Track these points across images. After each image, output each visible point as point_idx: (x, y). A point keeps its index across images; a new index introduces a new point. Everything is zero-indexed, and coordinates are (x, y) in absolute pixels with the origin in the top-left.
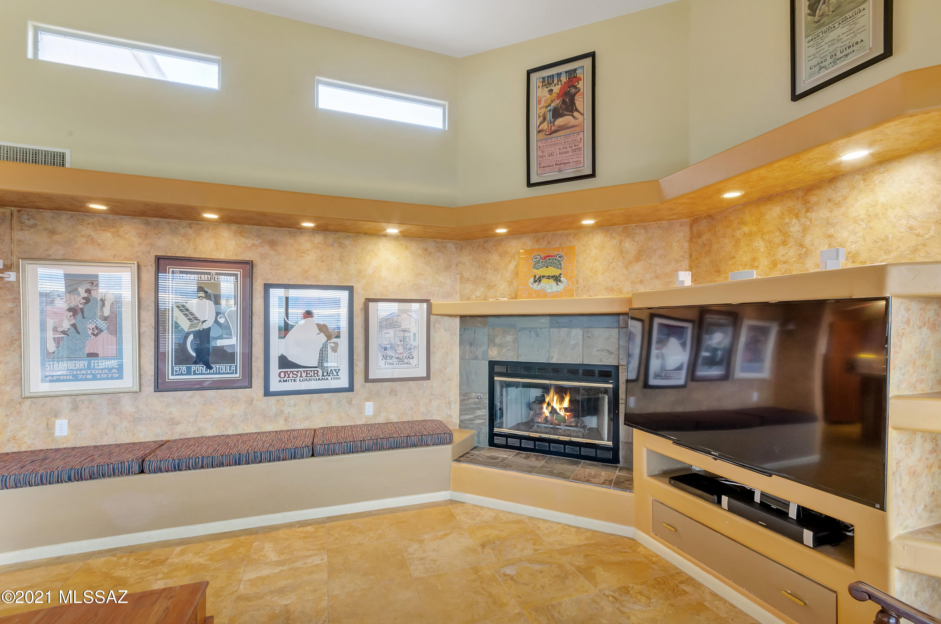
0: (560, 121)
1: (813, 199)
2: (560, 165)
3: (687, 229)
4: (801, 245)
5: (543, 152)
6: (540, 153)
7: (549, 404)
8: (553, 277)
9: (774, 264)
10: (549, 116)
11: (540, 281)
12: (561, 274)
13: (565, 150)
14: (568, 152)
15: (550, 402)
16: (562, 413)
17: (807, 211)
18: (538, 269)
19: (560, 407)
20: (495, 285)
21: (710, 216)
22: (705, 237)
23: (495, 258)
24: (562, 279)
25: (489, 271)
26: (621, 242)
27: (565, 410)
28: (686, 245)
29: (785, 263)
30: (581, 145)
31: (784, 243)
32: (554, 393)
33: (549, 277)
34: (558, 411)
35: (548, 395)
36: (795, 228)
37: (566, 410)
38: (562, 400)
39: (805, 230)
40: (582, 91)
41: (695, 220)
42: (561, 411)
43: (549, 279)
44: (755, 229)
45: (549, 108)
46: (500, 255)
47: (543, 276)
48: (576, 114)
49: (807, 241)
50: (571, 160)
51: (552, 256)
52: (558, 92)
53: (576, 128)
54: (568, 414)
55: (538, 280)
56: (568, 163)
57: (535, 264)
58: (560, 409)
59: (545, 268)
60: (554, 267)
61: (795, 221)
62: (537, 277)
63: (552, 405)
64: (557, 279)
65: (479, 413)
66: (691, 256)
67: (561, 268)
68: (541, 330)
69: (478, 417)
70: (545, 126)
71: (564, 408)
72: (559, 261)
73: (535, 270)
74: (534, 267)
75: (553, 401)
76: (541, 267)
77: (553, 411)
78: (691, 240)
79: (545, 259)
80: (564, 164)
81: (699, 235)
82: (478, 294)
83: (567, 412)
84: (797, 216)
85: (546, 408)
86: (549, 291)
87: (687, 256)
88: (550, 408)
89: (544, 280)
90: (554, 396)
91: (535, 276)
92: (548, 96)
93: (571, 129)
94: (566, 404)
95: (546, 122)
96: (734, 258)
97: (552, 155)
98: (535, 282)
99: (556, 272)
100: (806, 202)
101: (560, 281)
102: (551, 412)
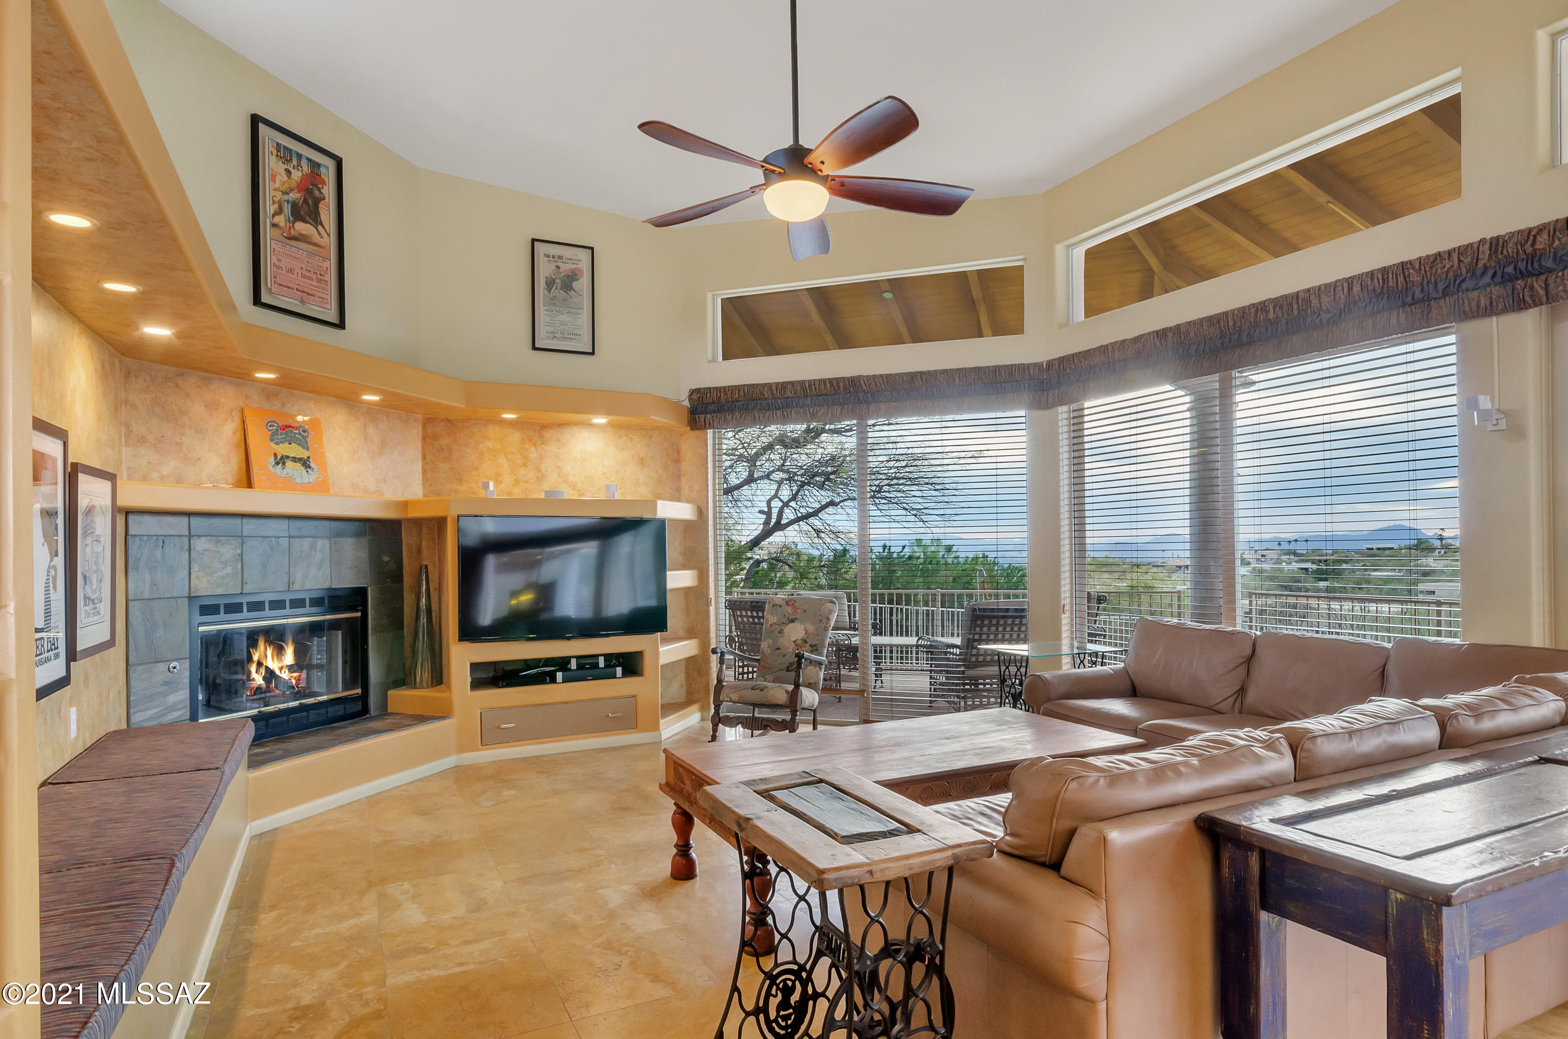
0: (301, 227)
1: (547, 434)
2: (304, 295)
3: (420, 427)
4: (539, 470)
5: (279, 260)
6: (275, 260)
7: (260, 664)
8: (300, 460)
9: (517, 482)
10: (287, 209)
11: (284, 463)
12: (309, 457)
13: (308, 274)
14: (312, 280)
15: (261, 660)
16: (285, 675)
17: (543, 443)
18: (277, 444)
19: (280, 665)
20: (199, 459)
21: (448, 420)
22: (444, 441)
23: (197, 409)
24: (312, 465)
25: (188, 432)
26: (365, 426)
27: (289, 670)
28: (419, 444)
29: (526, 482)
30: (327, 278)
31: (525, 465)
32: (265, 644)
33: (295, 460)
34: (277, 672)
35: (256, 650)
36: (533, 455)
37: (291, 668)
38: (280, 651)
39: (541, 458)
40: (326, 200)
41: (428, 421)
42: (283, 671)
43: (295, 462)
44: (498, 446)
45: (286, 197)
46: (206, 406)
47: (288, 457)
48: (320, 227)
49: (543, 468)
50: (317, 294)
51: (293, 428)
52: (299, 181)
53: (321, 250)
54: (295, 675)
55: (281, 461)
56: (312, 295)
57: (272, 435)
58: (281, 669)
59: (287, 444)
60: (299, 445)
61: (533, 448)
62: (279, 457)
63: (265, 664)
64: (305, 463)
65: (173, 698)
66: (424, 458)
67: (308, 449)
68: (277, 540)
69: (173, 708)
70: (280, 220)
71: (287, 666)
72: (304, 437)
73: (275, 446)
74: (272, 440)
75: (266, 657)
76: (282, 442)
77: (270, 675)
78: (424, 439)
79: (284, 429)
80: (308, 294)
81: (435, 437)
82: (165, 471)
83: (293, 672)
84: (535, 445)
85: (256, 672)
86: (298, 480)
87: (420, 457)
88: (263, 671)
89: (289, 464)
90: (266, 649)
91: (275, 455)
92: (285, 178)
93: (315, 248)
94: (289, 657)
95: (282, 216)
96: (477, 469)
97: (291, 271)
98: (277, 463)
99: (304, 454)
100: (541, 436)
101: (310, 467)
102: (264, 679)
